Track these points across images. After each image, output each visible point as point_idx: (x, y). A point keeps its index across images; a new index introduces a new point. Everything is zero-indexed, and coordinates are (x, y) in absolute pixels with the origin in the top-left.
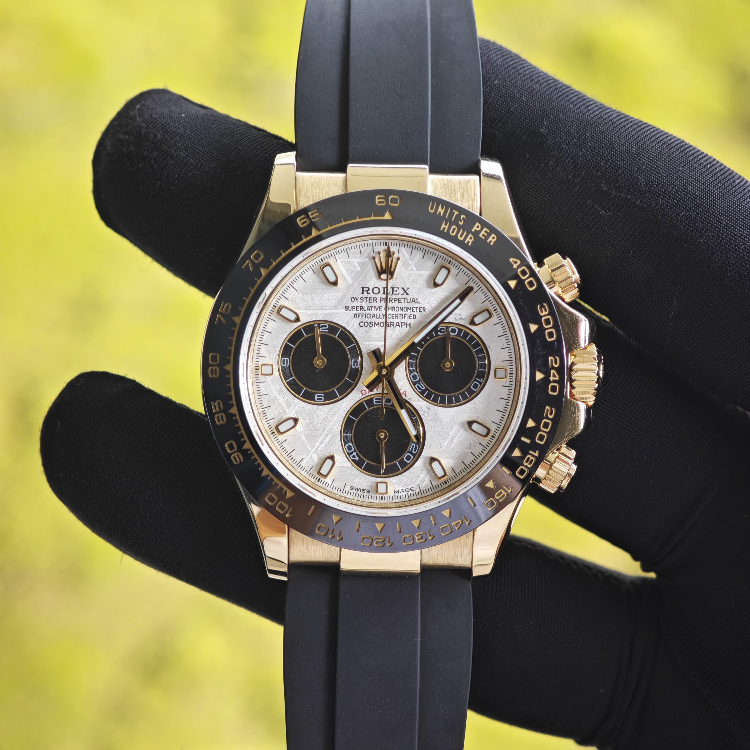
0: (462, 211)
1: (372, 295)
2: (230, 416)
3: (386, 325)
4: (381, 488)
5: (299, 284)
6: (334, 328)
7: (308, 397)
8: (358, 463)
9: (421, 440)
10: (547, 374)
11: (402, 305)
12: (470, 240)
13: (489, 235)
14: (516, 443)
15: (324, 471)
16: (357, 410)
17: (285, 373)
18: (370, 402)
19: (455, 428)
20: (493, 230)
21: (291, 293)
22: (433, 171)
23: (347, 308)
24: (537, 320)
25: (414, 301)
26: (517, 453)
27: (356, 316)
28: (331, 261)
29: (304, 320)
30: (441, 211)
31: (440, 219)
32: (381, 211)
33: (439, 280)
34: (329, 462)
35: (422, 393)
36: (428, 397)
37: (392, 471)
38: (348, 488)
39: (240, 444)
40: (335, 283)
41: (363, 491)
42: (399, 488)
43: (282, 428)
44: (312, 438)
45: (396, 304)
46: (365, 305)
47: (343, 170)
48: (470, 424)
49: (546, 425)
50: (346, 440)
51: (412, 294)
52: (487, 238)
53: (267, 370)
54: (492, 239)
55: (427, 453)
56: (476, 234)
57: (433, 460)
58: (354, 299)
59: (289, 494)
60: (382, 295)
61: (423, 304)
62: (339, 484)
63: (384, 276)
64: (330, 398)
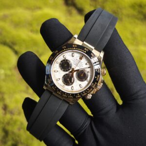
3: (77, 66)
4: (64, 86)
8: (63, 81)
9: (72, 83)
10: (94, 84)
11: (80, 64)
16: (67, 74)
22: (95, 49)
26: (84, 92)
28: (74, 53)
29: (66, 59)
31: (92, 56)
32: (85, 50)
35: (76, 77)
40: (73, 56)
41: (61, 85)
49: (90, 91)
50: (63, 77)
57: (73, 87)
59: (51, 80)
61: (83, 66)
63: (80, 59)
64: (64, 71)
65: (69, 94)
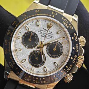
0: (68, 21)
1: (45, 31)
2: (8, 44)
3: (45, 37)
4: (33, 69)
5: (31, 23)
6: (35, 34)
7: (25, 46)
8: (30, 63)
9: (44, 62)
10: (73, 58)
11: (50, 35)
15: (23, 62)
16: (34, 52)
17: (22, 40)
18: (37, 51)
19: (52, 62)
20: (73, 26)
21: (29, 25)
22: (64, 12)
23: (39, 31)
24: (75, 47)
25: (52, 35)
26: (62, 72)
27: (40, 33)
28: (39, 21)
29: (30, 30)
30: (64, 19)
31: (63, 21)
32: (52, 15)
33: (59, 33)
34: (24, 60)
35: (47, 53)
36: (48, 54)
37: (36, 66)
38: (26, 67)
39: (8, 50)
40: (38, 26)
41: (29, 68)
42: (36, 70)
43: (17, 50)
44: (23, 54)
45: (49, 34)
46: (43, 32)
47: (48, 6)
48: (55, 63)
49: (70, 68)
50: (29, 57)
51: (52, 33)
53: (19, 38)
54: (72, 28)
55: (44, 65)
56: (69, 26)
57: (45, 67)
58: (41, 30)
59: (14, 64)
60: (47, 31)
61: (54, 36)
62: (24, 65)
63: (48, 28)
64: (29, 48)
65: (42, 78)
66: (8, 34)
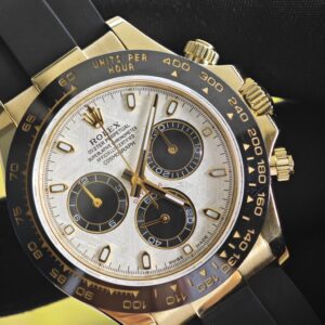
0: (114, 54)
1: (99, 142)
2: (66, 273)
6: (90, 177)
7: (106, 228)
10: (234, 111)
11: (121, 135)
12: (131, 67)
13: (140, 57)
14: (246, 164)
15: (146, 265)
17: (82, 224)
18: (143, 204)
20: (140, 52)
21: (51, 175)
23: (90, 160)
24: (205, 84)
25: (126, 127)
26: (251, 170)
30: (102, 63)
33: (131, 105)
34: (146, 258)
35: (170, 177)
36: (175, 177)
37: (186, 235)
38: (168, 265)
40: (72, 150)
41: (178, 259)
42: (198, 242)
43: (103, 258)
45: (117, 137)
46: (99, 150)
49: (256, 142)
51: (122, 124)
52: (140, 59)
53: (69, 230)
54: (144, 58)
55: (199, 208)
56: (133, 61)
57: (205, 211)
58: (90, 152)
60: (105, 138)
62: (161, 267)
63: (98, 125)
66: (37, 255)
